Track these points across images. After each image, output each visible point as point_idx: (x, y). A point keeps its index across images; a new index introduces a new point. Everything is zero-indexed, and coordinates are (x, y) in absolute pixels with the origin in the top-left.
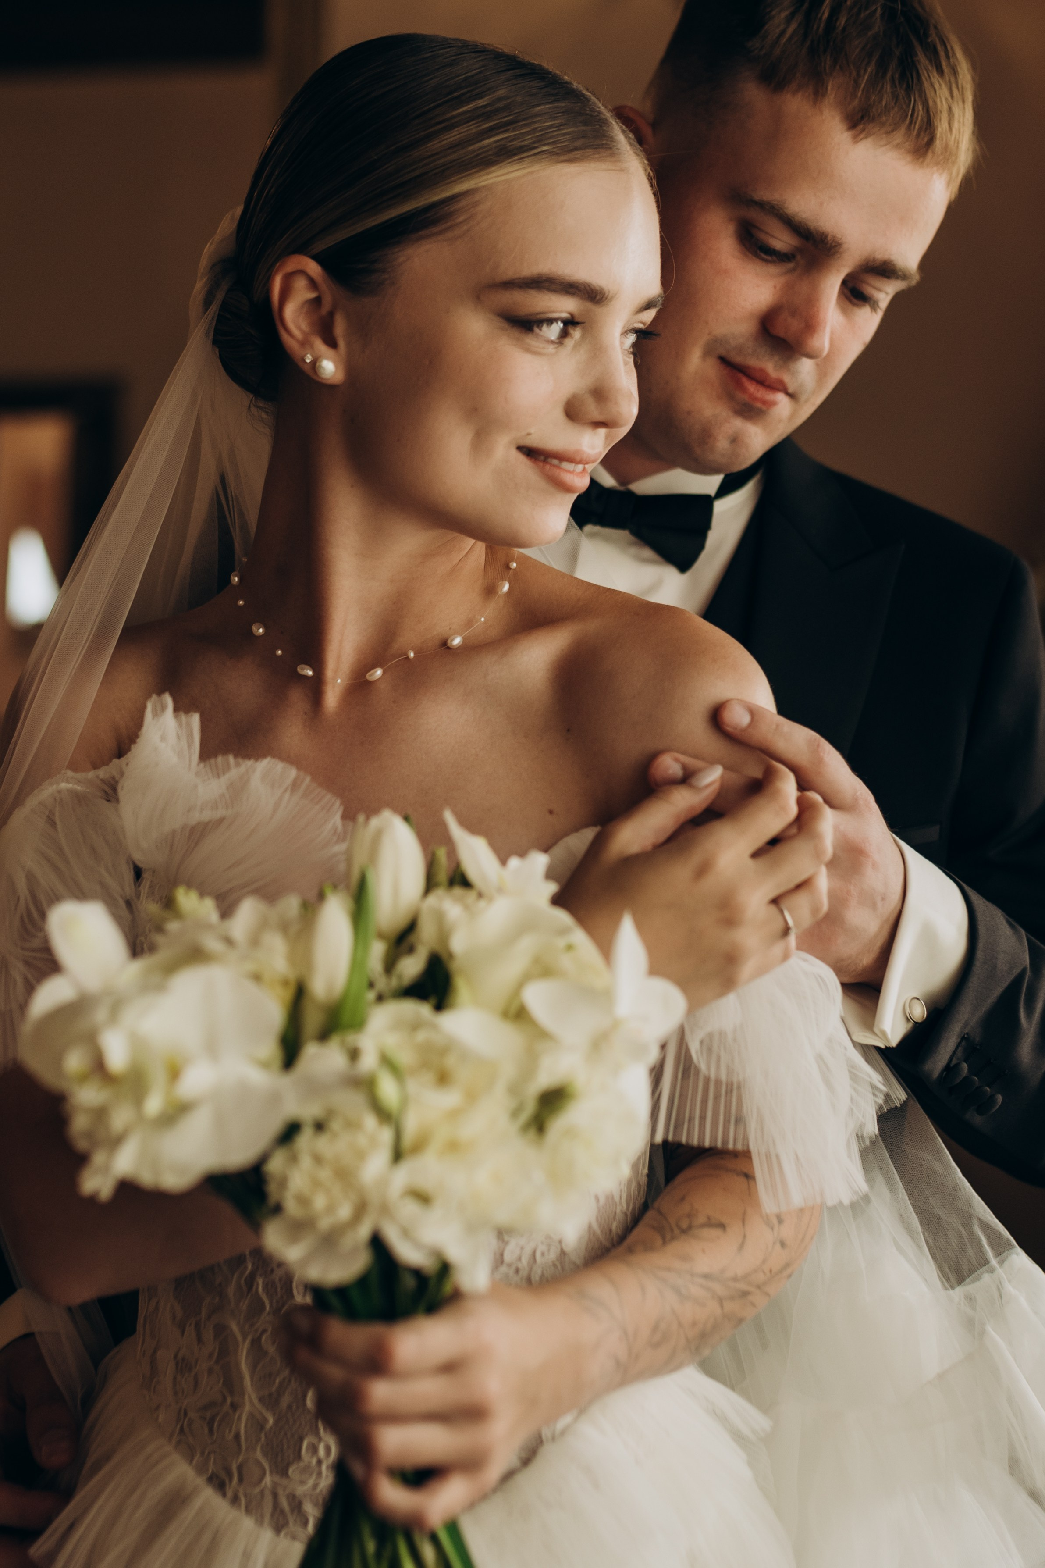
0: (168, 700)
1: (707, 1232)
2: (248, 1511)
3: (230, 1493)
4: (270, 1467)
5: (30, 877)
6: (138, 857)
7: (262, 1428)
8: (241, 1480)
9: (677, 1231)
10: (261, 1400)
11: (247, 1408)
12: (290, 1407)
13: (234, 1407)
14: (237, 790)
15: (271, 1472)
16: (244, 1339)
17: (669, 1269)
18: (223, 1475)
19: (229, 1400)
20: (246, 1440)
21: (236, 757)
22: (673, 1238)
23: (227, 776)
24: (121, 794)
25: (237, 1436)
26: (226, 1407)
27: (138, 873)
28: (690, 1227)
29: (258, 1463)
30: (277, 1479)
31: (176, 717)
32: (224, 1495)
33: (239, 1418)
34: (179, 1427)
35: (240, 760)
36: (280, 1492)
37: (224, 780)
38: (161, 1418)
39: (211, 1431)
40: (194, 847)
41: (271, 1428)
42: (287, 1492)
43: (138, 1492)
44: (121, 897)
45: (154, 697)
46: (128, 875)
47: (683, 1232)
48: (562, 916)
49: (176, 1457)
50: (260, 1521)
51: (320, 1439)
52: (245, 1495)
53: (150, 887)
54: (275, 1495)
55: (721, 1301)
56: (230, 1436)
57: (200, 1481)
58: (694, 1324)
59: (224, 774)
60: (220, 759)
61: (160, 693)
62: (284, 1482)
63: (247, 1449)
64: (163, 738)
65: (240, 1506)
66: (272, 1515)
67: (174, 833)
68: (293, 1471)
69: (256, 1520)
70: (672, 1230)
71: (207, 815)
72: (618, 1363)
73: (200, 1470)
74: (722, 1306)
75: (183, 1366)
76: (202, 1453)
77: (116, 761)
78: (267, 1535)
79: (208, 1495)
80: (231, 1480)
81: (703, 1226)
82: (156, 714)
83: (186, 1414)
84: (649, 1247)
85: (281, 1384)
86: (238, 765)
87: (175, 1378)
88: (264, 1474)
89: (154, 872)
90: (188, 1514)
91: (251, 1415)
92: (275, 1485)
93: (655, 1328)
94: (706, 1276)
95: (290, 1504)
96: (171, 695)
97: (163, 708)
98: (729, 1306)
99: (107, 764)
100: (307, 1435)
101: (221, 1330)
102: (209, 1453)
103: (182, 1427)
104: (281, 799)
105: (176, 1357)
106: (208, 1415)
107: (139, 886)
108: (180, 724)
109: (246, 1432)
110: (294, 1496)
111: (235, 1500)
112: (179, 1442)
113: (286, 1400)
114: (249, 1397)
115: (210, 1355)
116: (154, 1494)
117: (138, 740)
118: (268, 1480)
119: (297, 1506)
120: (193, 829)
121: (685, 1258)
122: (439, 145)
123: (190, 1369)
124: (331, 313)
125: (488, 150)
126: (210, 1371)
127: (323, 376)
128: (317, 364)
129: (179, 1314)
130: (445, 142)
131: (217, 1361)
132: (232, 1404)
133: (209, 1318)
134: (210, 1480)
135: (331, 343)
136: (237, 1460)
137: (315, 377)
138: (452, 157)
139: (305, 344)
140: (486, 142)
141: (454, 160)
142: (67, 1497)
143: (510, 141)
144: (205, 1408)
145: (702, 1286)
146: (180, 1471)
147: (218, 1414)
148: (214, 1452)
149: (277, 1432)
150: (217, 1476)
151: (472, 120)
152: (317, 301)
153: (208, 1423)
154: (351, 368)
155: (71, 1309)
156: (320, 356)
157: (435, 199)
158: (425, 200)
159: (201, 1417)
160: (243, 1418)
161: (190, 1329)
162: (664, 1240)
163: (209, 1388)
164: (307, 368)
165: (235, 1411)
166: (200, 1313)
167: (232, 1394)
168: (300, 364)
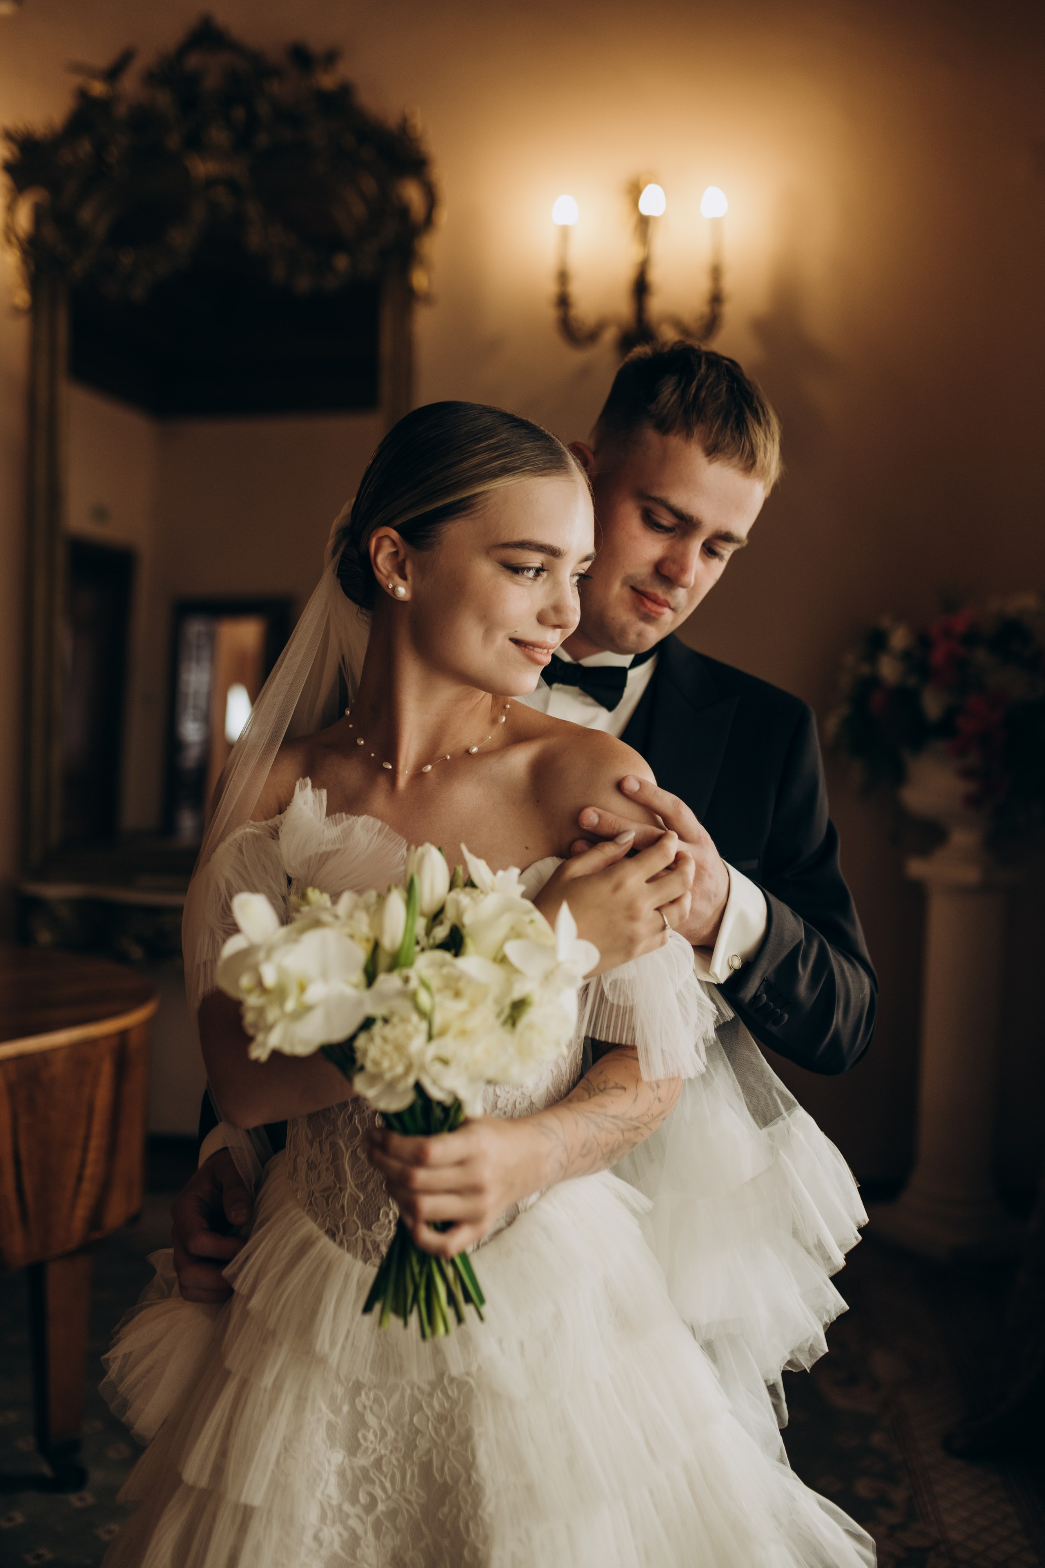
0: (309, 781)
1: (615, 1092)
2: (348, 1250)
3: (338, 1240)
4: (361, 1224)
5: (228, 882)
6: (290, 872)
7: (357, 1202)
8: (344, 1232)
9: (597, 1090)
10: (356, 1186)
11: (349, 1190)
12: (373, 1190)
13: (341, 1190)
14: (347, 834)
15: (362, 1228)
16: (347, 1151)
17: (592, 1112)
18: (334, 1229)
19: (338, 1186)
20: (348, 1209)
21: (346, 814)
22: (595, 1095)
23: (341, 825)
24: (281, 834)
25: (343, 1207)
26: (336, 1190)
27: (290, 881)
28: (605, 1089)
29: (354, 1222)
30: (365, 1231)
31: (313, 791)
32: (335, 1241)
33: (344, 1196)
34: (309, 1201)
35: (349, 816)
36: (367, 1239)
37: (339, 827)
38: (298, 1197)
39: (327, 1203)
40: (322, 866)
41: (362, 1202)
42: (371, 1239)
43: (285, 1239)
44: (280, 894)
45: (301, 779)
46: (284, 882)
47: (601, 1091)
48: (529, 905)
49: (307, 1219)
50: (355, 1256)
51: (390, 1209)
52: (347, 1241)
53: (297, 889)
54: (364, 1241)
55: (622, 1132)
56: (338, 1207)
57: (321, 1233)
58: (607, 1145)
59: (339, 824)
60: (337, 815)
61: (304, 777)
62: (370, 1233)
63: (348, 1214)
64: (305, 803)
65: (344, 1247)
66: (362, 1253)
67: (310, 857)
68: (375, 1227)
69: (353, 1256)
70: (594, 1090)
71: (329, 848)
72: (562, 1165)
73: (321, 1226)
74: (623, 1134)
75: (312, 1166)
76: (322, 1217)
77: (278, 816)
78: (359, 1264)
79: (325, 1240)
80: (339, 1232)
81: (612, 1088)
82: (301, 789)
83: (313, 1194)
84: (580, 1099)
85: (368, 1177)
86: (347, 819)
87: (307, 1173)
88: (358, 1229)
89: (299, 880)
90: (314, 1252)
91: (351, 1195)
92: (364, 1235)
93: (584, 1146)
94: (614, 1117)
95: (373, 1246)
96: (310, 778)
97: (306, 786)
98: (627, 1135)
99: (273, 818)
100: (383, 1206)
101: (334, 1145)
102: (326, 1216)
103: (311, 1201)
104: (372, 839)
105: (307, 1161)
106: (326, 1194)
107: (290, 889)
108: (315, 795)
109: (348, 1204)
110: (375, 1242)
111: (341, 1244)
112: (309, 1210)
113: (371, 1186)
114: (350, 1183)
115: (328, 1160)
116: (294, 1240)
117: (291, 804)
118: (360, 1231)
119: (377, 1247)
120: (321, 855)
121: (602, 1106)
122: (467, 465)
123: (316, 1168)
124: (404, 561)
125: (495, 469)
126: (327, 1169)
127: (399, 596)
128: (396, 589)
129: (310, 1136)
130: (470, 463)
131: (331, 1163)
132: (340, 1188)
133: (327, 1138)
134: (327, 1232)
135: (404, 577)
136: (342, 1221)
137: (394, 597)
138: (475, 472)
139: (389, 577)
140: (494, 464)
141: (476, 474)
142: (245, 1240)
143: (508, 464)
144: (324, 1190)
145: (611, 1122)
146: (310, 1227)
147: (331, 1194)
148: (329, 1216)
149: (366, 1205)
150: (331, 1230)
151: (487, 451)
152: (396, 553)
153: (326, 1199)
154: (415, 592)
155: (248, 1131)
156: (397, 585)
157: (464, 496)
158: (458, 496)
159: (321, 1196)
160: (346, 1196)
161: (316, 1145)
162: (590, 1095)
163: (326, 1179)
164: (389, 592)
165: (341, 1192)
166: (322, 1135)
167: (339, 1183)
168: (385, 589)
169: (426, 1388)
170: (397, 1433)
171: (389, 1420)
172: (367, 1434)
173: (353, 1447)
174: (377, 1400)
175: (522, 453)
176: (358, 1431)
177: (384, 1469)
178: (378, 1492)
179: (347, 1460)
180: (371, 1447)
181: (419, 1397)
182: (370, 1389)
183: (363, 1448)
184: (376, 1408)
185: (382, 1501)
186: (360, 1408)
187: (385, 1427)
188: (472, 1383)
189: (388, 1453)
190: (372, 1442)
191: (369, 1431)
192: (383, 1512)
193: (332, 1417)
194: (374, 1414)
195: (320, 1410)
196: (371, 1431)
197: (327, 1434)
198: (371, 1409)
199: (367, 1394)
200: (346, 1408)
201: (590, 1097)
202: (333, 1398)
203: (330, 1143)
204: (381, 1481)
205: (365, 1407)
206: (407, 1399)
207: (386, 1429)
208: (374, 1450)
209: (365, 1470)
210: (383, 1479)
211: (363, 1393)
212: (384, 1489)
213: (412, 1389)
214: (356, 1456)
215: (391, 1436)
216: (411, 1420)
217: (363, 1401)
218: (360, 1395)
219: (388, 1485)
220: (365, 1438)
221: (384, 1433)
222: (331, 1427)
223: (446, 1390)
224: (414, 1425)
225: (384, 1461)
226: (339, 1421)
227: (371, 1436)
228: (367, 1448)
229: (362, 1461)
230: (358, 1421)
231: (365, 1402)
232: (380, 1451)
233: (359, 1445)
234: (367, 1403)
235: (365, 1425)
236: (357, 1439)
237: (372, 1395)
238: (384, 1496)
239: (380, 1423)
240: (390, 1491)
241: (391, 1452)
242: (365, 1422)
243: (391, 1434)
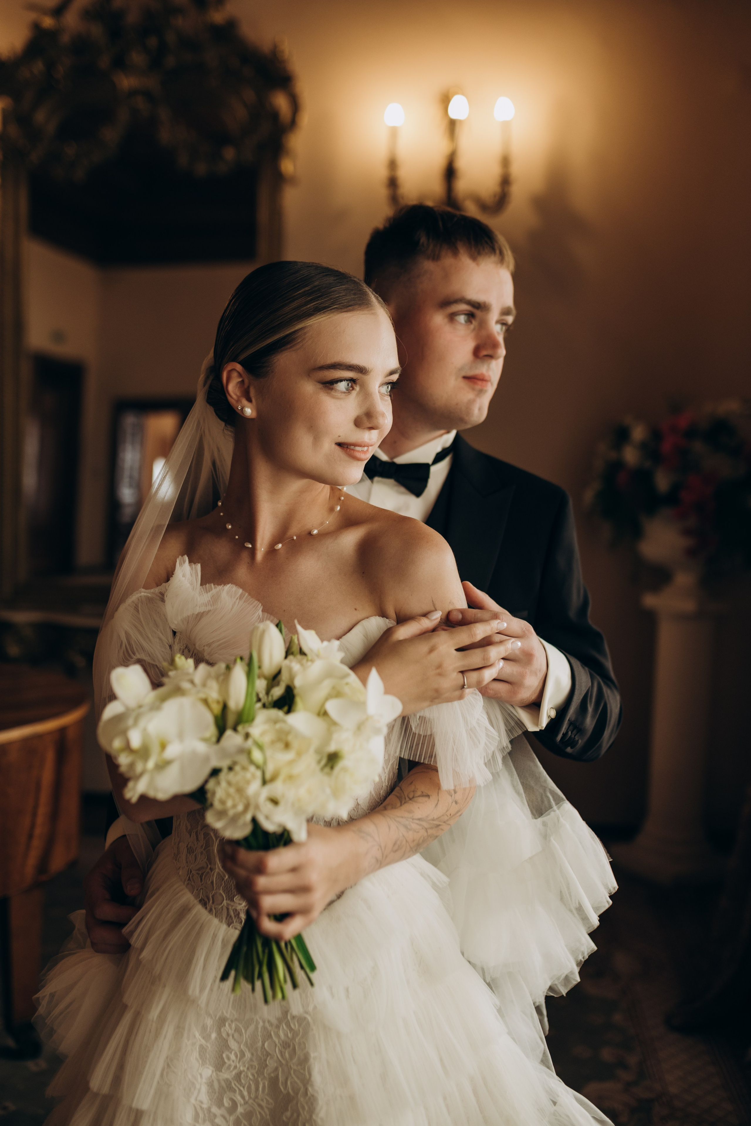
0: (186, 558)
1: (421, 799)
2: (216, 916)
3: (208, 908)
4: (226, 897)
5: (127, 634)
6: (173, 627)
7: (223, 879)
8: (213, 902)
9: (407, 799)
10: (223, 867)
11: (217, 870)
13: (211, 869)
14: (215, 599)
15: (226, 899)
16: (216, 840)
17: (402, 817)
18: (206, 899)
19: (209, 866)
20: (216, 884)
21: (214, 585)
22: (405, 803)
23: (211, 592)
24: (166, 598)
25: (212, 882)
26: (208, 870)
27: (174, 633)
28: (413, 797)
29: (221, 895)
30: (228, 902)
31: (190, 565)
32: (206, 908)
33: (213, 874)
34: (188, 877)
35: (216, 586)
36: (230, 908)
37: (210, 594)
38: (180, 873)
39: (201, 879)
40: (198, 622)
41: (227, 879)
42: (233, 908)
43: (169, 906)
44: (167, 644)
45: (180, 557)
46: (170, 634)
47: (410, 799)
49: (186, 891)
52: (215, 909)
53: (179, 639)
54: (228, 909)
57: (196, 902)
58: (414, 841)
59: (209, 592)
60: (207, 585)
61: (182, 555)
62: (232, 904)
64: (184, 576)
65: (213, 914)
66: (226, 918)
67: (188, 616)
68: (236, 899)
69: (220, 920)
70: (405, 799)
71: (202, 609)
72: (377, 860)
73: (196, 897)
74: (427, 832)
75: (190, 850)
76: (197, 890)
77: (164, 584)
78: (225, 927)
79: (199, 908)
80: (209, 902)
81: (419, 796)
82: (181, 565)
83: (191, 872)
84: (394, 807)
86: (215, 588)
87: (187, 855)
89: (181, 633)
90: (190, 916)
91: (218, 874)
92: (228, 904)
93: (395, 844)
94: (419, 819)
95: (234, 913)
96: (188, 556)
97: (184, 562)
98: (430, 831)
99: (160, 586)
101: (206, 835)
102: (200, 889)
103: (189, 877)
104: (235, 603)
105: (187, 846)
106: (200, 872)
107: (175, 638)
108: (192, 569)
109: (216, 881)
110: (236, 910)
111: (211, 911)
112: (187, 884)
114: (218, 865)
115: (202, 846)
116: (176, 907)
117: (173, 576)
119: (237, 915)
120: (197, 615)
121: (410, 812)
122: (288, 309)
123: (193, 852)
124: (249, 387)
125: (310, 309)
126: (202, 853)
127: (246, 415)
128: (244, 409)
129: (189, 827)
130: (291, 307)
131: (204, 849)
132: (210, 868)
133: (202, 830)
134: (200, 901)
135: (249, 400)
136: (212, 893)
137: (243, 416)
138: (295, 313)
139: (238, 401)
140: (308, 306)
141: (296, 315)
142: (139, 908)
143: (320, 305)
144: (199, 870)
145: (417, 824)
146: (187, 897)
147: (205, 872)
148: (202, 889)
149: (229, 881)
150: (203, 900)
151: (303, 296)
152: (242, 382)
153: (200, 876)
154: (259, 411)
155: (142, 824)
156: (245, 406)
157: (288, 332)
158: (283, 333)
159: (197, 873)
160: (215, 874)
161: (193, 835)
162: (401, 803)
163: (201, 861)
164: (239, 412)
165: (211, 871)
166: (198, 827)
167: (210, 864)
168: (236, 410)
169: (275, 1022)
170: (252, 1054)
171: (246, 1044)
172: (230, 1055)
173: (220, 1065)
174: (237, 1030)
175: (331, 295)
176: (223, 1052)
177: (243, 1081)
178: (238, 1098)
179: (214, 1074)
180: (233, 1065)
181: (269, 1028)
182: (232, 1021)
183: (227, 1065)
184: (236, 1035)
185: (241, 1105)
186: (224, 1035)
187: (243, 1050)
188: (309, 1018)
189: (245, 1069)
190: (233, 1061)
191: (231, 1053)
192: (241, 1114)
193: (203, 1042)
194: (235, 1040)
195: (195, 1036)
196: (233, 1053)
197: (200, 1054)
198: (233, 1036)
199: (230, 1025)
200: (214, 1035)
201: (401, 805)
202: (204, 1028)
203: (204, 834)
204: (240, 1090)
205: (228, 1035)
206: (260, 1030)
207: (244, 1051)
208: (235, 1067)
209: (228, 1082)
210: (242, 1089)
211: (227, 1024)
212: (243, 1097)
213: (264, 1022)
214: (222, 1071)
215: (248, 1056)
216: (263, 1045)
217: (227, 1030)
218: (225, 1025)
219: (245, 1093)
220: (229, 1058)
221: (243, 1054)
222: (202, 1050)
223: (289, 1023)
224: (265, 1049)
225: (242, 1076)
226: (208, 1045)
227: (233, 1057)
228: (230, 1065)
229: (226, 1075)
230: (223, 1045)
231: (229, 1030)
232: (239, 1068)
233: (225, 1063)
234: (230, 1032)
235: (227, 1047)
236: (222, 1058)
237: (233, 1026)
238: (242, 1102)
239: (240, 1047)
240: (247, 1098)
241: (248, 1069)
242: (228, 1046)
243: (248, 1055)
